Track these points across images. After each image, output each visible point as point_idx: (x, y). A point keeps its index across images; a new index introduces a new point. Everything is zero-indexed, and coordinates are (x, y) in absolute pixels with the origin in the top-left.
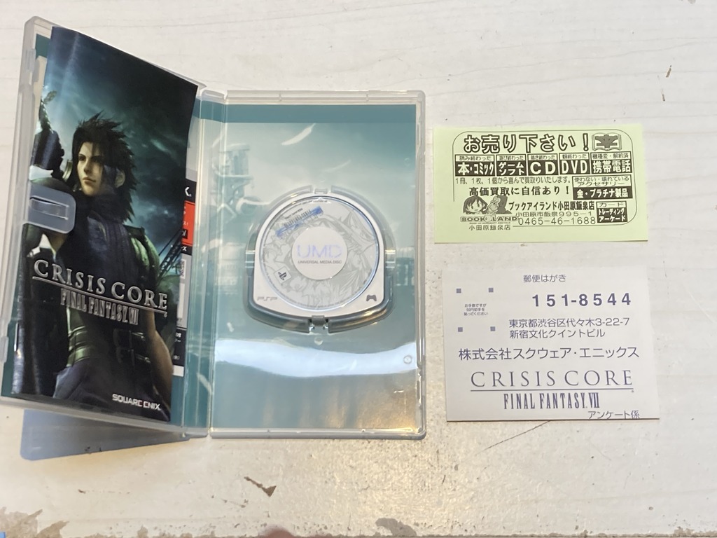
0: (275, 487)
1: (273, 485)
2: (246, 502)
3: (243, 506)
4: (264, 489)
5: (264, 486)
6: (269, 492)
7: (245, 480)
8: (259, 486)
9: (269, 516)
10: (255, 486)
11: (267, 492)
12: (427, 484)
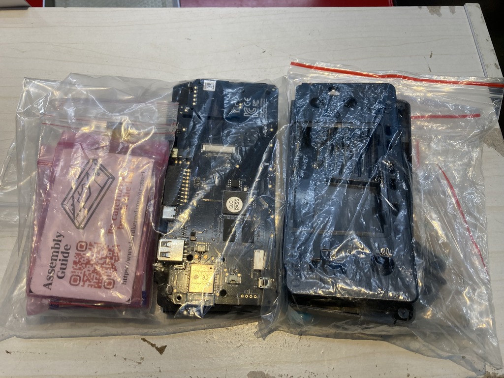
0: (166, 346)
1: (164, 345)
2: (142, 359)
3: (140, 363)
4: (157, 348)
5: (156, 346)
6: (161, 350)
7: (142, 341)
8: (153, 345)
9: (160, 371)
10: (150, 345)
11: (159, 351)
12: (287, 341)
